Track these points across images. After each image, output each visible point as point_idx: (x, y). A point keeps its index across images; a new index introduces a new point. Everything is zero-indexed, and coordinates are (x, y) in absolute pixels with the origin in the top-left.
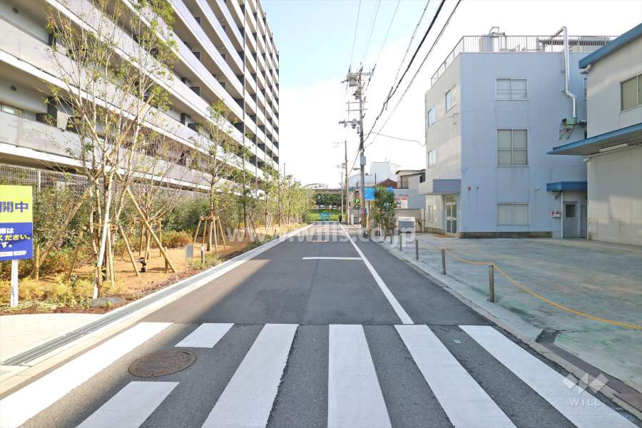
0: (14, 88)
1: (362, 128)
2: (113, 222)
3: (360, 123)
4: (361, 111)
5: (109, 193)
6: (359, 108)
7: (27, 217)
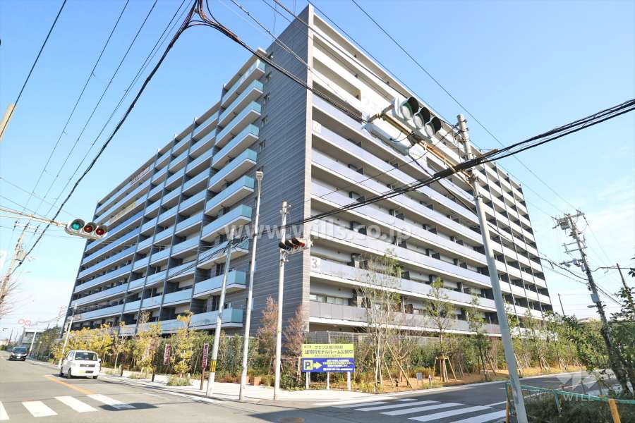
0: (339, 290)
1: (586, 265)
2: (381, 359)
3: (583, 261)
4: (581, 250)
5: (379, 345)
6: (578, 248)
7: (352, 355)
